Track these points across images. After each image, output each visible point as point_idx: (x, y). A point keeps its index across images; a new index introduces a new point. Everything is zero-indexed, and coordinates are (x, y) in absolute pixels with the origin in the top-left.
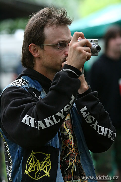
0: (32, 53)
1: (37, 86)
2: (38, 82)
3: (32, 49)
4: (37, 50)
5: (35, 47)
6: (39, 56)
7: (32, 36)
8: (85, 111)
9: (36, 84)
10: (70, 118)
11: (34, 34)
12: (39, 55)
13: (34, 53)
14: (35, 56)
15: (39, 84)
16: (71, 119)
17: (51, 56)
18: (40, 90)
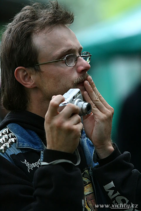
0: (23, 82)
1: (34, 141)
2: (36, 134)
3: (21, 76)
4: (29, 77)
5: (24, 71)
6: (35, 86)
7: (15, 56)
8: (111, 189)
9: (32, 139)
10: (92, 191)
11: (19, 50)
12: (34, 84)
13: (25, 83)
14: (28, 86)
15: (37, 137)
16: (94, 193)
17: (55, 79)
18: (39, 149)
